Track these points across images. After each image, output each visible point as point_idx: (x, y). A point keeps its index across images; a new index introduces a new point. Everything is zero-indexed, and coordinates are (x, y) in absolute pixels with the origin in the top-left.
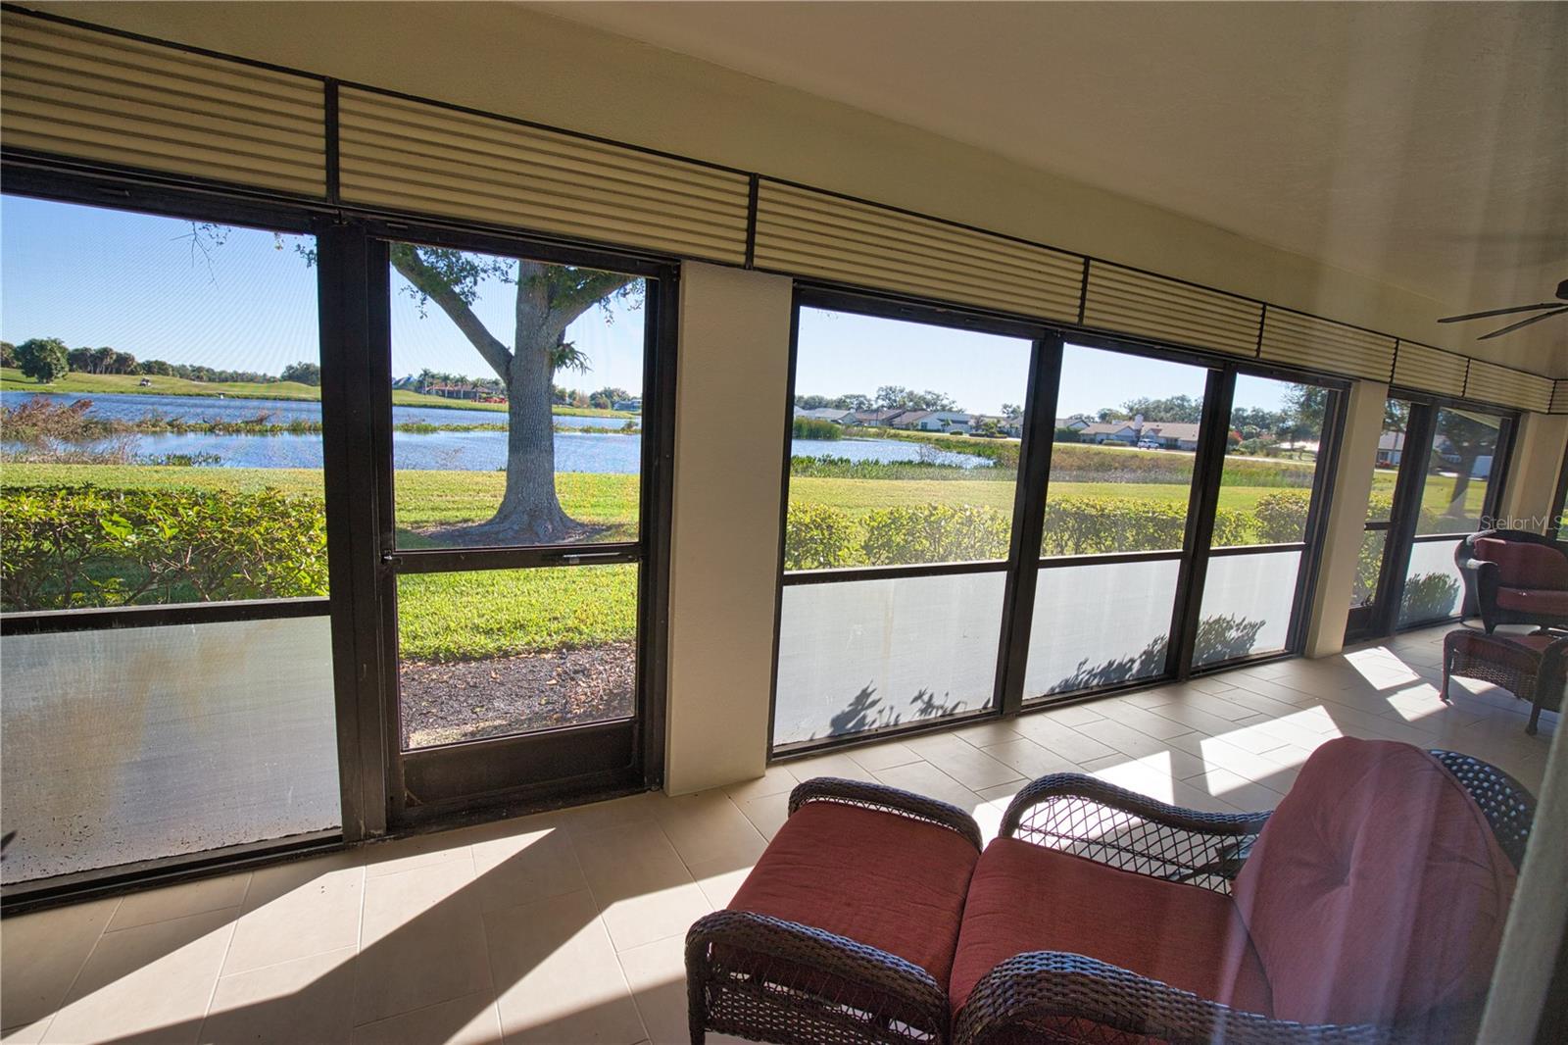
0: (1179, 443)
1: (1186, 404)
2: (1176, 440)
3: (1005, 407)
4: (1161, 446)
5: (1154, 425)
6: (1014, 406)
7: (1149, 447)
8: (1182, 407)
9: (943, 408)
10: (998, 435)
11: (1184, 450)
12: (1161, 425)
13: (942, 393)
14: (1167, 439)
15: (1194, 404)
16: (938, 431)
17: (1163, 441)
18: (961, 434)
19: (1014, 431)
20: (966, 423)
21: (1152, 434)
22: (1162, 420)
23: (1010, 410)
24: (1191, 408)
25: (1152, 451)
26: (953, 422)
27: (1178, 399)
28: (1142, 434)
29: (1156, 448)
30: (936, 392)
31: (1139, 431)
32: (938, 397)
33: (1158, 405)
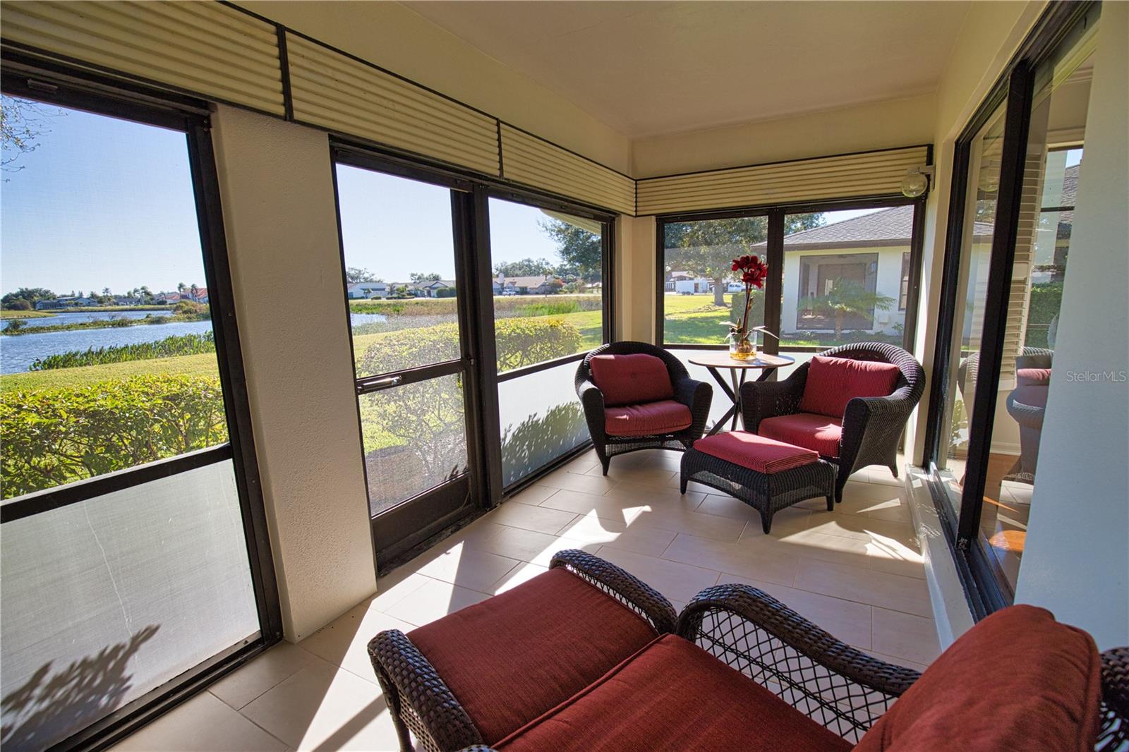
0: (528, 290)
1: (531, 264)
2: (526, 288)
3: (413, 275)
4: (517, 293)
5: (511, 279)
6: (419, 274)
7: (510, 295)
8: (528, 266)
9: (366, 279)
10: (407, 296)
11: (532, 294)
12: (516, 279)
13: (362, 269)
14: (520, 288)
15: (536, 264)
16: (362, 298)
17: (518, 290)
18: (380, 298)
19: (419, 292)
20: (384, 289)
21: (510, 285)
22: (517, 275)
23: (417, 277)
24: (535, 266)
25: (512, 297)
26: (373, 290)
27: (526, 261)
28: (505, 286)
29: (515, 295)
30: (358, 268)
31: (503, 284)
32: (360, 271)
33: (514, 266)
